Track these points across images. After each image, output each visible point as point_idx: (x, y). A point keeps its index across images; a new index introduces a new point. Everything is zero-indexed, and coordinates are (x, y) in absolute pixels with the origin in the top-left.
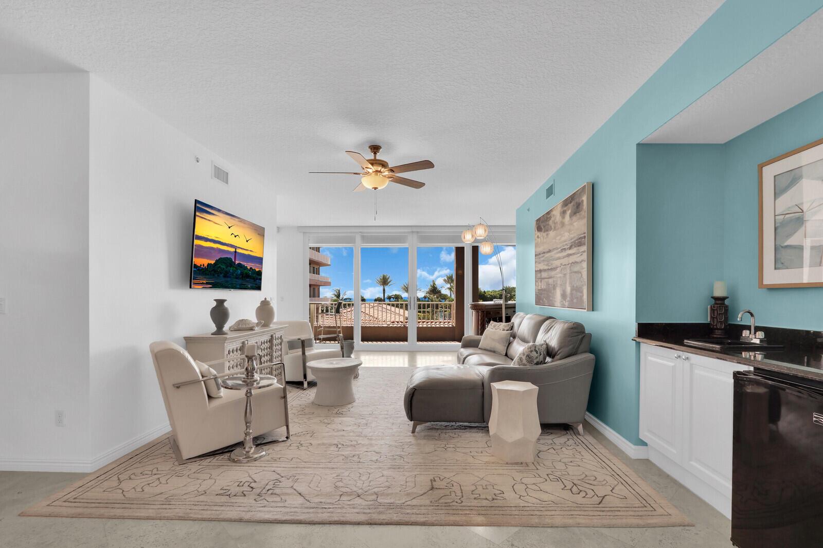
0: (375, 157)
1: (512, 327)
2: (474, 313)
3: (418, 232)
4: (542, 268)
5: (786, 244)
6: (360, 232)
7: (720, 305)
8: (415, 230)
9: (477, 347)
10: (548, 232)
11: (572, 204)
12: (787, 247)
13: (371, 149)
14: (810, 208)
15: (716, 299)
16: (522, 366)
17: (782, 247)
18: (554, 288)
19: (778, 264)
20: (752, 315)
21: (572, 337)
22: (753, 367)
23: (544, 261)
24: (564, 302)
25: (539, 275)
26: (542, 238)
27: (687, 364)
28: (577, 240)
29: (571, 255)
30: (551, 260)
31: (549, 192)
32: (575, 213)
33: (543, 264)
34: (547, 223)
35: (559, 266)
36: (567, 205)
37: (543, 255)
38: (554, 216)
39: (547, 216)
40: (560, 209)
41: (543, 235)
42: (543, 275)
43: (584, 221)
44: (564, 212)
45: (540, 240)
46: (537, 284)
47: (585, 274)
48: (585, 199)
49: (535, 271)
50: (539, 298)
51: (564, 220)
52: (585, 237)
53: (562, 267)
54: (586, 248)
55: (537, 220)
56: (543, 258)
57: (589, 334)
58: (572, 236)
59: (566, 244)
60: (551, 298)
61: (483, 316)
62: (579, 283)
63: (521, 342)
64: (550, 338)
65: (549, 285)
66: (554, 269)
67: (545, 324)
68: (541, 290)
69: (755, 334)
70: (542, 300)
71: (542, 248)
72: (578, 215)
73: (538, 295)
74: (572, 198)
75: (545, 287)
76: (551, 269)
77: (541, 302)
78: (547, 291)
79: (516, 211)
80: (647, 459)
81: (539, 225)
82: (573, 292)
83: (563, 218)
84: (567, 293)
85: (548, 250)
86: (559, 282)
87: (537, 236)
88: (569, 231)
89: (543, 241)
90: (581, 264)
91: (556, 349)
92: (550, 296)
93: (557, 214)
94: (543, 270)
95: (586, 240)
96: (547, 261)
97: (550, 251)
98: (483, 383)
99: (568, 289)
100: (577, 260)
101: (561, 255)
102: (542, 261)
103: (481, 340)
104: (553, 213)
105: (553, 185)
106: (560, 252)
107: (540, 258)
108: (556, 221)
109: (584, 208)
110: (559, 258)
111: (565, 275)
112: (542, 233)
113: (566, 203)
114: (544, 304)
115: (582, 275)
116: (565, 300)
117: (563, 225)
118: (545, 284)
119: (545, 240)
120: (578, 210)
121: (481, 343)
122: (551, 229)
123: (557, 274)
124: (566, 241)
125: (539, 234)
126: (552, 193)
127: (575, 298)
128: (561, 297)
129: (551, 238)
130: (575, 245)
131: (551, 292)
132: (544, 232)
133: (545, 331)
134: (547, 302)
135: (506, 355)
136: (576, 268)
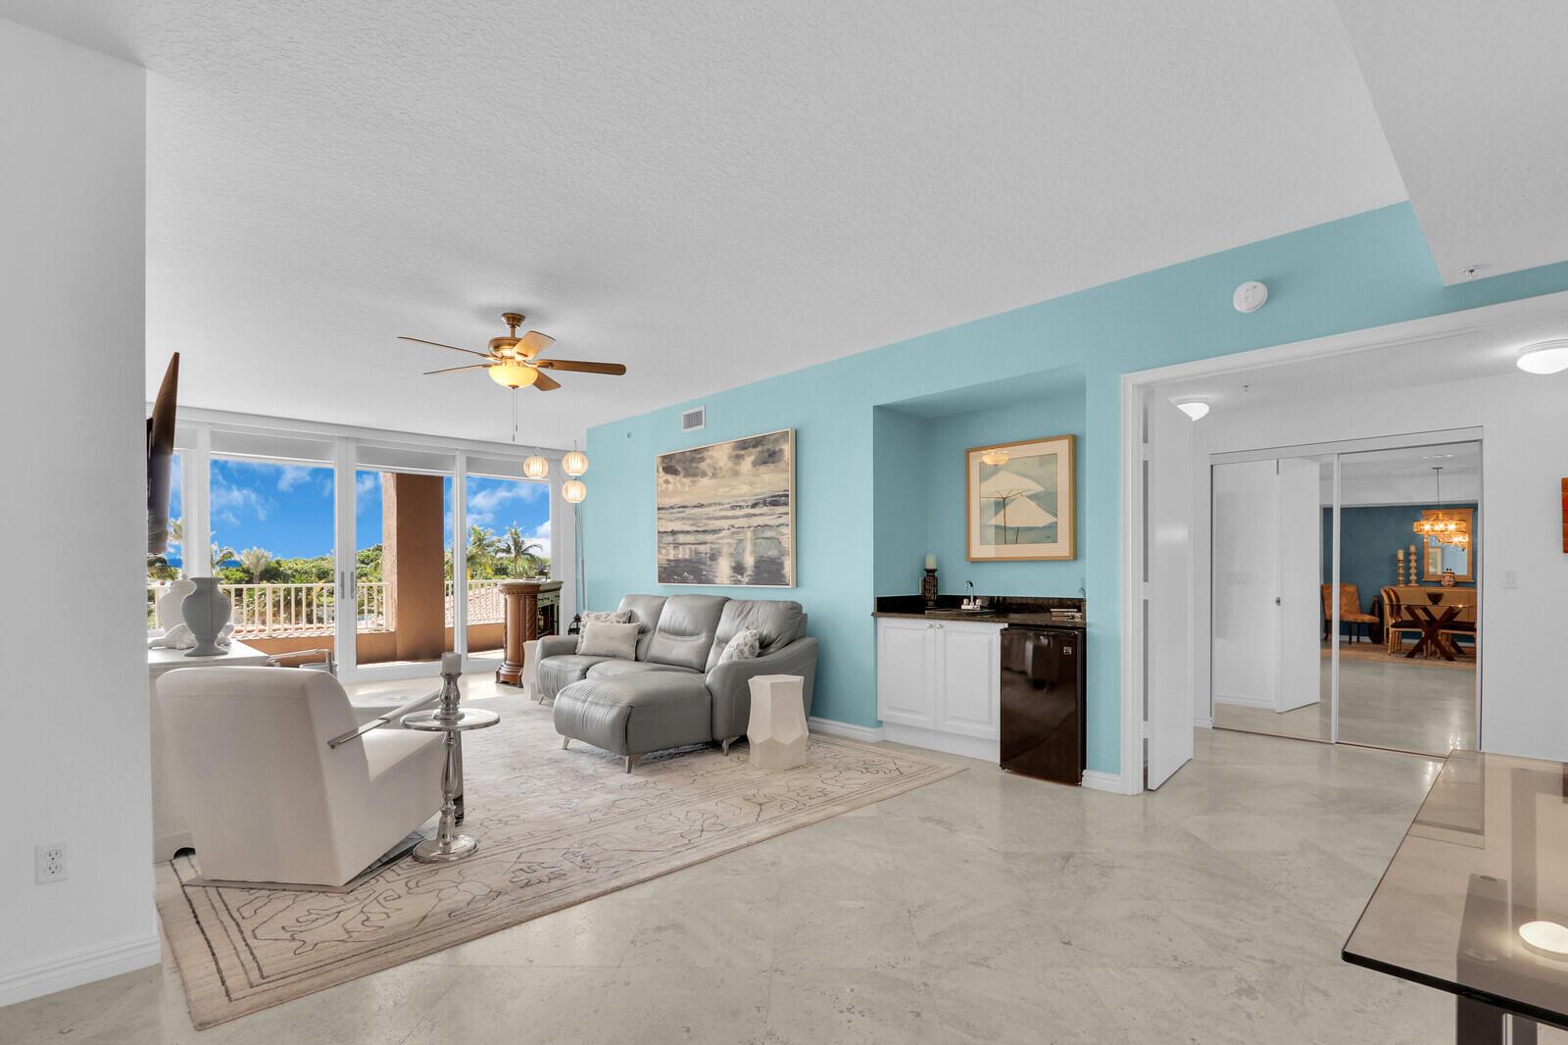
0: (513, 333)
1: (630, 616)
3: (358, 440)
4: (676, 529)
5: (989, 523)
6: (211, 424)
7: (931, 577)
9: (575, 653)
10: (695, 479)
11: (757, 449)
12: (990, 526)
13: (508, 319)
14: (1010, 494)
15: (928, 571)
16: (743, 660)
17: (987, 526)
18: (714, 557)
19: (984, 540)
20: (972, 585)
22: (1008, 624)
23: (683, 518)
24: (739, 577)
25: (670, 539)
26: (678, 485)
27: (940, 632)
28: (769, 497)
29: (755, 515)
30: (706, 519)
31: (693, 420)
32: (765, 463)
33: (680, 523)
34: (694, 465)
35: (726, 528)
36: (745, 448)
37: (682, 510)
38: (712, 457)
39: (694, 455)
40: (728, 451)
41: (680, 481)
42: (681, 538)
43: (784, 476)
44: (739, 457)
45: (670, 487)
46: (664, 551)
47: (787, 542)
48: (787, 448)
49: (659, 532)
50: (670, 573)
51: (737, 468)
52: (787, 496)
53: (732, 529)
54: (789, 509)
55: (664, 457)
56: (680, 515)
57: (806, 615)
58: (759, 491)
59: (744, 501)
60: (704, 573)
61: (536, 604)
62: (773, 553)
63: (673, 637)
64: (756, 624)
65: (697, 553)
66: (714, 532)
67: (727, 607)
68: (677, 561)
69: (975, 601)
70: (681, 575)
71: (677, 500)
72: (771, 466)
73: (665, 568)
74: (757, 442)
75: (687, 557)
76: (705, 532)
77: (676, 577)
78: (692, 562)
79: (588, 431)
80: (885, 741)
81: (670, 464)
82: (759, 564)
83: (736, 464)
84: (746, 566)
85: (696, 503)
86: (725, 550)
87: (661, 480)
88: (751, 484)
89: (681, 489)
90: (779, 529)
91: (773, 636)
92: (702, 570)
93: (721, 456)
94: (682, 532)
95: (791, 500)
96: (694, 519)
97: (701, 506)
98: (707, 688)
99: (749, 561)
100: (768, 523)
101: (730, 513)
102: (678, 518)
103: (582, 642)
104: (710, 453)
105: (701, 412)
106: (728, 510)
107: (672, 513)
108: (718, 466)
109: (786, 459)
110: (726, 518)
111: (741, 541)
112: (678, 478)
113: (744, 445)
114: (684, 581)
115: (780, 543)
116: (742, 575)
117: (736, 473)
118: (688, 552)
119: (687, 489)
120: (771, 459)
121: (583, 647)
122: (704, 474)
123: (722, 538)
124: (744, 496)
125: (670, 477)
126: (701, 424)
127: (765, 572)
128: (732, 571)
129: (704, 488)
130: (765, 504)
131: (705, 564)
132: (685, 476)
133: (739, 616)
134: (692, 577)
135: (637, 660)
136: (768, 534)
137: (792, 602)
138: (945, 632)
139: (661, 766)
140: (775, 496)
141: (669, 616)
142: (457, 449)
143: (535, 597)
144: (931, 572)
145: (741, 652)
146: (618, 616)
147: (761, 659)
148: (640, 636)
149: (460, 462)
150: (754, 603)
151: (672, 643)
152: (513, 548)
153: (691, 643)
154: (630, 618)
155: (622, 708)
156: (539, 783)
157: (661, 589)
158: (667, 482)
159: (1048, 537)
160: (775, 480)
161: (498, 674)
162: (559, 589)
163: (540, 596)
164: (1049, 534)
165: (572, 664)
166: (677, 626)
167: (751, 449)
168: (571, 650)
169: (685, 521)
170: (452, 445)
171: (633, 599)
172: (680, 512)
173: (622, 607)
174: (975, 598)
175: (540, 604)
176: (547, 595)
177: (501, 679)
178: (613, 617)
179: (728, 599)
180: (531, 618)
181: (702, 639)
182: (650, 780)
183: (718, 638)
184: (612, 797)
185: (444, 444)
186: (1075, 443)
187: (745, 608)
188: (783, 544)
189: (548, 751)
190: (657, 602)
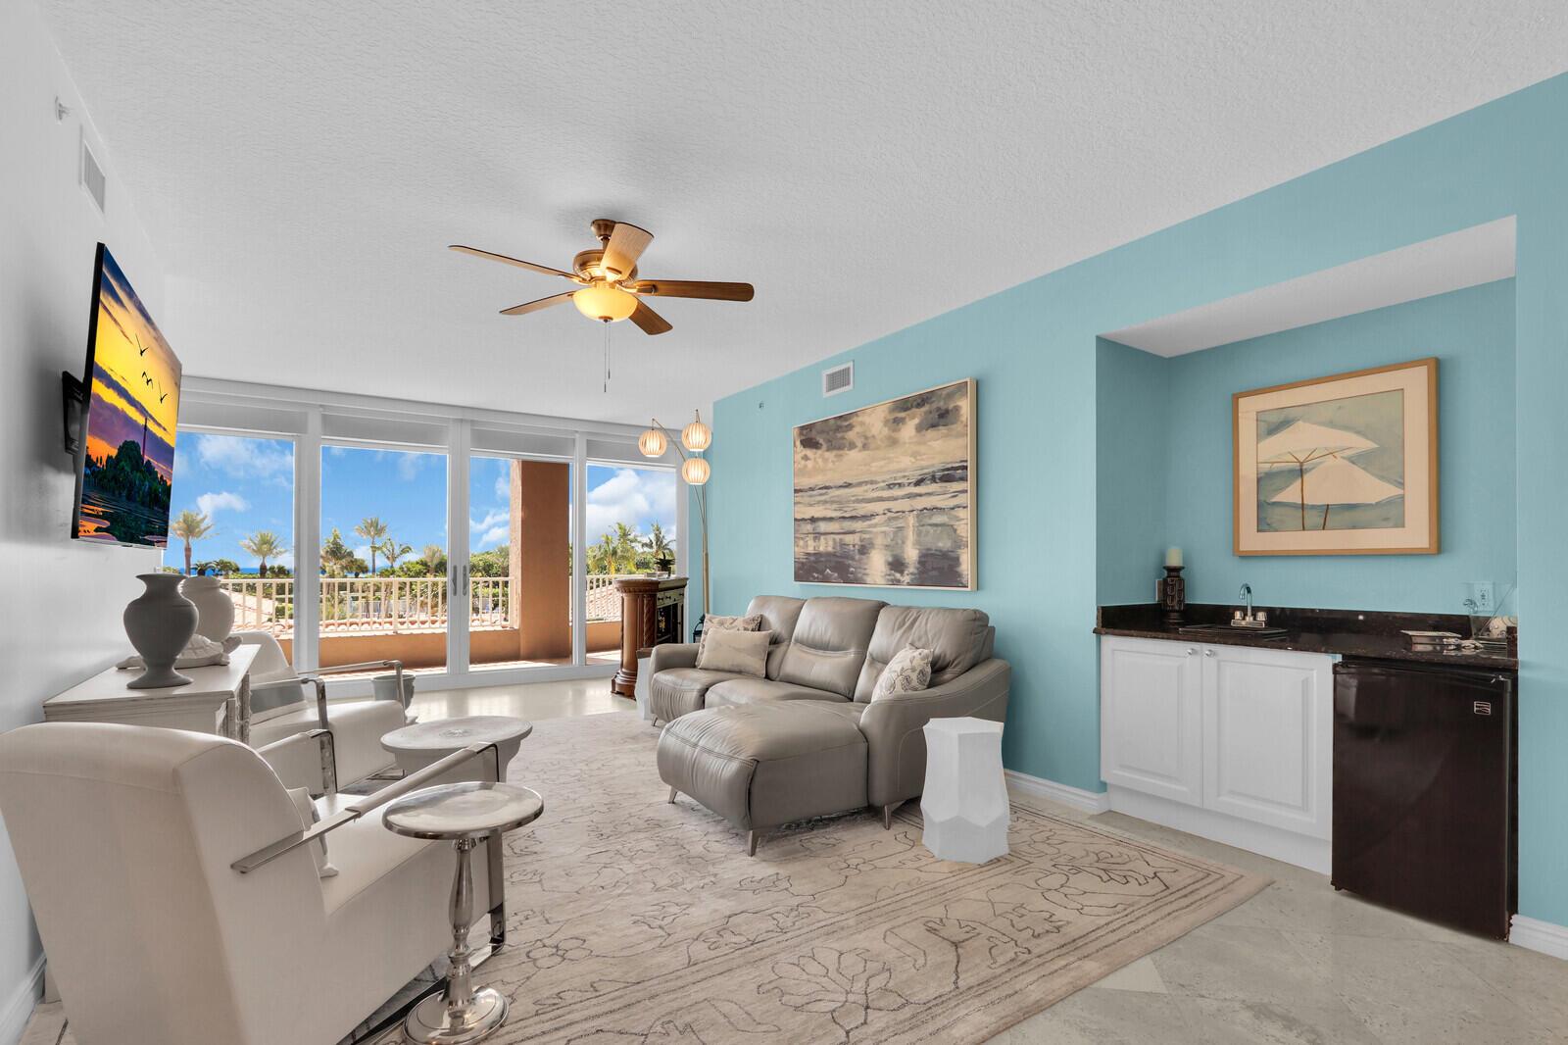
0: (605, 245)
1: (760, 623)
2: (625, 598)
3: (472, 422)
5: (1274, 500)
6: (321, 406)
7: (1173, 578)
8: (469, 416)
9: (695, 667)
10: (841, 452)
11: (923, 409)
12: (1274, 503)
13: (599, 228)
14: (1311, 457)
15: (1169, 569)
16: (910, 692)
17: (1269, 504)
18: (864, 550)
19: (1263, 525)
20: (1247, 591)
21: (976, 634)
22: (1341, 656)
23: (825, 502)
24: (898, 575)
25: (809, 527)
26: (820, 461)
27: (1212, 661)
28: (939, 471)
29: (920, 495)
30: (854, 502)
31: (838, 380)
32: (933, 426)
33: (822, 507)
34: (839, 435)
35: (882, 512)
36: (906, 409)
37: (824, 491)
38: (862, 424)
39: (839, 423)
40: (883, 415)
41: (822, 456)
42: (823, 527)
43: (961, 441)
44: (897, 421)
45: (810, 464)
46: (801, 543)
47: (965, 530)
48: (965, 405)
49: (796, 520)
50: (808, 569)
51: (894, 435)
52: (966, 468)
53: (889, 514)
54: (968, 485)
55: (802, 428)
56: (823, 498)
57: (993, 629)
58: (924, 463)
59: (905, 477)
60: (852, 569)
61: (654, 604)
62: (944, 544)
63: (813, 651)
64: (923, 639)
65: (843, 545)
66: (865, 518)
67: (883, 615)
68: (818, 555)
69: (1254, 615)
70: (822, 572)
71: (818, 480)
72: (943, 430)
73: (803, 563)
74: (922, 400)
75: (830, 549)
76: (853, 518)
77: (816, 575)
78: (837, 556)
79: (715, 404)
80: (1110, 811)
81: (809, 436)
82: (926, 558)
83: (894, 431)
84: (907, 561)
85: (841, 483)
86: (879, 541)
87: (799, 457)
88: (915, 455)
89: (825, 466)
90: (953, 512)
91: (949, 657)
92: (849, 566)
93: (874, 422)
94: (824, 519)
95: (969, 473)
96: (840, 503)
97: (848, 485)
98: (861, 731)
99: (911, 554)
100: (939, 506)
101: (886, 494)
102: (819, 502)
103: (702, 653)
104: (860, 419)
105: (849, 369)
106: (883, 489)
107: (811, 496)
108: (869, 434)
109: (964, 419)
110: (881, 499)
111: (900, 529)
112: (819, 452)
113: (905, 405)
114: (826, 579)
115: (955, 531)
116: (902, 572)
117: (893, 442)
118: (831, 543)
119: (830, 465)
120: (942, 421)
121: (703, 659)
122: (852, 446)
123: (875, 526)
124: (904, 470)
125: (809, 452)
126: (848, 384)
127: (933, 569)
128: (888, 567)
129: (851, 464)
130: (933, 479)
131: (853, 559)
132: (828, 450)
133: (899, 628)
134: (836, 575)
135: (768, 677)
136: (938, 519)
137: (975, 611)
138: (1219, 662)
139: (798, 844)
140: (948, 469)
141: (808, 623)
142: (577, 432)
143: (653, 598)
144: (1173, 571)
145: (907, 679)
146: (746, 622)
147: (936, 691)
148: (772, 647)
149: (580, 447)
150: (920, 610)
151: (811, 657)
152: (654, 543)
153: (837, 660)
154: (760, 625)
155: (744, 762)
156: (629, 868)
157: (797, 589)
158: (806, 458)
159: (1386, 519)
160: (946, 448)
161: (613, 682)
162: (684, 586)
163: (659, 595)
164: (1391, 513)
165: (689, 682)
166: (817, 637)
167: (914, 410)
168: (690, 662)
169: (828, 506)
170: (571, 427)
171: (764, 600)
172: (821, 495)
173: (751, 610)
174: (1255, 610)
175: (660, 605)
176: (668, 594)
177: (617, 689)
178: (740, 623)
179: (883, 605)
180: (649, 620)
181: (850, 656)
182: (783, 871)
183: (871, 655)
184: (726, 906)
185: (562, 426)
186: (1439, 371)
187: (908, 617)
188: (958, 532)
189: (650, 805)
190: (793, 606)
